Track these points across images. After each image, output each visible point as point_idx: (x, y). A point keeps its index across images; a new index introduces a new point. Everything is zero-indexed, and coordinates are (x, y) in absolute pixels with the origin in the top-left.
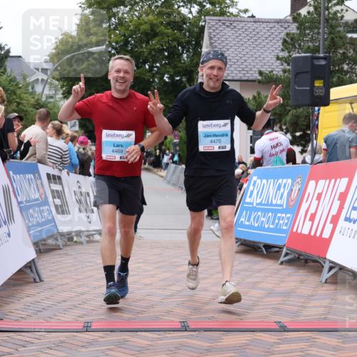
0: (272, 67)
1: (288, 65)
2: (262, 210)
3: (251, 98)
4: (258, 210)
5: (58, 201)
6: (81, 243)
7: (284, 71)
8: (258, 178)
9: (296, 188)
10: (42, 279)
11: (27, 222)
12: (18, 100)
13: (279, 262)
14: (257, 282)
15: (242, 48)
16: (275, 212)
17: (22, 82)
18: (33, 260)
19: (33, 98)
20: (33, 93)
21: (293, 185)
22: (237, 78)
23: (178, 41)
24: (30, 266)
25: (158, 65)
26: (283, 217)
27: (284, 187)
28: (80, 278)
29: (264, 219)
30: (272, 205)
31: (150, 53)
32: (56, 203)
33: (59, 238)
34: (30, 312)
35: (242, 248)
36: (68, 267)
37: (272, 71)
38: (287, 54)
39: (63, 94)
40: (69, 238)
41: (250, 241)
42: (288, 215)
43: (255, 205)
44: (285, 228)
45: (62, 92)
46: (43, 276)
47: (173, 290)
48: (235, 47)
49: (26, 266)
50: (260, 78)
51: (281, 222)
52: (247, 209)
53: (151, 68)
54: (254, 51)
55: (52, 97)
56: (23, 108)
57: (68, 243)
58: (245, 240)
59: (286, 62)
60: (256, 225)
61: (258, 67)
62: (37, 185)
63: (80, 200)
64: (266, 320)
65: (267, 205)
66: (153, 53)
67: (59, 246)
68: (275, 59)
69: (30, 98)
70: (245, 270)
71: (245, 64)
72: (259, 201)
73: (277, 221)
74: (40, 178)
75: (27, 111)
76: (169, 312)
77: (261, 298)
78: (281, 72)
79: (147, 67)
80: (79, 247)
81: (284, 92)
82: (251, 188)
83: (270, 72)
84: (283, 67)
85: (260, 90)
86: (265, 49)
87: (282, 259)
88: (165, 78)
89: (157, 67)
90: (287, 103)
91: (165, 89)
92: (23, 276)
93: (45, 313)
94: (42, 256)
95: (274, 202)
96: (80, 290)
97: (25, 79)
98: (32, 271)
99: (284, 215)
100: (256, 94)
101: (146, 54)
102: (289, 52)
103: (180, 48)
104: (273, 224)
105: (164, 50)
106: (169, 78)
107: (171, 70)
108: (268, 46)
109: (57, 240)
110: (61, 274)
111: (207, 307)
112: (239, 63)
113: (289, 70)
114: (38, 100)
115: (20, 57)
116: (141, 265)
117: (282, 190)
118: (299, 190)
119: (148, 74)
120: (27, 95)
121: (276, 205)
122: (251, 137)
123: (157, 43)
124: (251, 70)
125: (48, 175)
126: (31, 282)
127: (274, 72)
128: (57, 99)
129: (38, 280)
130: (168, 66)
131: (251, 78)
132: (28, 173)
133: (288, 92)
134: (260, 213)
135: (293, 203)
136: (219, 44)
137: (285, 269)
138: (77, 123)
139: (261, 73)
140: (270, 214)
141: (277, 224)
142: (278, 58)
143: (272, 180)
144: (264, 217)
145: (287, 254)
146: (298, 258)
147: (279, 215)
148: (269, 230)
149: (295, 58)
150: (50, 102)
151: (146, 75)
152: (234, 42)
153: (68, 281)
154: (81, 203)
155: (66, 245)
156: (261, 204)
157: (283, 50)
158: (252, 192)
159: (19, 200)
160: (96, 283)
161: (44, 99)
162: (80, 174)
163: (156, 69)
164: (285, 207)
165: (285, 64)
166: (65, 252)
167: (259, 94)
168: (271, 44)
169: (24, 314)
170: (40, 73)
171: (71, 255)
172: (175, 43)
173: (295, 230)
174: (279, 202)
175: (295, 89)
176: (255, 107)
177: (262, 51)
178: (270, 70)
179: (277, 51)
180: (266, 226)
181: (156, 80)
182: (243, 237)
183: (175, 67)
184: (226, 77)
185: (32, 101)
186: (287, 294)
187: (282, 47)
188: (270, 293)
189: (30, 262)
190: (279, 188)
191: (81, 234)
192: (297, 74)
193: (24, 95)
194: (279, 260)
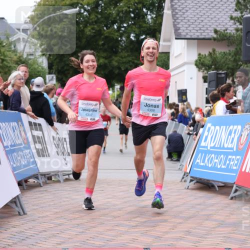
0: (227, 26)
1: (241, 24)
2: (215, 153)
3: (207, 55)
4: (212, 153)
5: (39, 146)
6: (59, 181)
7: (237, 30)
8: (212, 125)
9: (245, 133)
10: (26, 213)
11: (12, 163)
12: (2, 57)
13: (230, 197)
14: (210, 215)
15: (200, 9)
16: (227, 154)
17: (5, 41)
18: (18, 196)
19: (16, 55)
20: (15, 51)
21: (242, 131)
22: (195, 36)
23: (143, 4)
24: (15, 201)
25: (125, 25)
26: (233, 159)
27: (235, 133)
28: (59, 211)
29: (217, 161)
30: (223, 148)
31: (118, 15)
32: (37, 147)
33: (40, 177)
34: (15, 241)
35: (198, 185)
36: (48, 202)
37: (226, 30)
38: (240, 15)
39: (42, 52)
40: (49, 178)
41: (204, 180)
42: (238, 157)
43: (209, 148)
44: (235, 168)
45: (40, 50)
46: (26, 210)
47: (137, 221)
48: (193, 9)
49: (11, 202)
50: (215, 36)
51: (232, 163)
52: (202, 152)
53: (119, 28)
54: (211, 12)
55: (32, 55)
56: (6, 64)
57: (48, 181)
58: (201, 179)
59: (239, 21)
60: (210, 166)
61: (213, 26)
62: (20, 131)
63: (58, 145)
64: (218, 247)
65: (220, 148)
66: (121, 15)
67: (40, 184)
68: (229, 19)
69: (13, 55)
70: (200, 204)
71: (203, 24)
72: (212, 145)
73: (228, 162)
74: (23, 125)
75: (10, 67)
76: (134, 240)
77: (214, 228)
78: (234, 31)
79: (115, 27)
80: (57, 185)
81: (236, 49)
82: (206, 133)
83: (224, 31)
84: (235, 26)
85: (215, 48)
86: (220, 10)
87: (232, 195)
88: (131, 37)
89: (124, 27)
90: (239, 58)
91: (131, 47)
92: (9, 210)
93: (29, 241)
94: (25, 193)
95: (226, 146)
96: (58, 221)
97: (8, 38)
98: (17, 205)
99: (234, 157)
100: (211, 51)
101: (114, 15)
102: (242, 13)
103: (144, 10)
104: (224, 165)
105: (130, 12)
106: (134, 37)
107: (136, 29)
108: (223, 8)
109: (38, 179)
110: (42, 208)
111: (167, 236)
112: (196, 23)
113: (241, 29)
114: (20, 57)
115: (3, 18)
116: (109, 200)
117: (233, 135)
118: (247, 135)
119: (117, 34)
120: (10, 52)
121: (228, 148)
122: (207, 89)
123: (124, 5)
124: (207, 29)
125: (30, 123)
126: (16, 215)
127: (228, 31)
128: (37, 57)
129: (22, 213)
130: (134, 27)
131: (207, 37)
132: (12, 122)
133: (240, 49)
134: (213, 155)
135: (242, 146)
136: (179, 6)
137: (235, 203)
138: (55, 77)
139: (216, 32)
140: (222, 156)
141: (228, 165)
142: (232, 18)
143: (224, 127)
144: (217, 159)
145: (236, 191)
146: (246, 194)
147: (230, 157)
148: (221, 170)
149: (247, 18)
150: (30, 59)
151: (114, 35)
152: (193, 4)
153: (48, 214)
154: (58, 147)
155: (45, 183)
156: (214, 147)
157: (236, 10)
158: (207, 137)
159: (5, 145)
160: (71, 215)
161: (25, 56)
162: (58, 122)
163: (123, 29)
164: (235, 150)
165: (238, 24)
166: (45, 189)
167: (214, 51)
168: (226, 5)
169: (10, 242)
170: (22, 33)
171: (51, 192)
172: (140, 6)
173: (243, 170)
174: (230, 146)
175: (246, 46)
176: (211, 62)
177: (217, 12)
178: (224, 29)
179: (231, 12)
180: (219, 167)
181: (124, 39)
182: (198, 176)
183: (140, 27)
184: (185, 36)
185: (15, 58)
186: (237, 225)
187: (235, 8)
188: (221, 224)
189: (15, 198)
190: (230, 134)
191: (59, 174)
192: (248, 33)
193: (8, 53)
194: (229, 195)
